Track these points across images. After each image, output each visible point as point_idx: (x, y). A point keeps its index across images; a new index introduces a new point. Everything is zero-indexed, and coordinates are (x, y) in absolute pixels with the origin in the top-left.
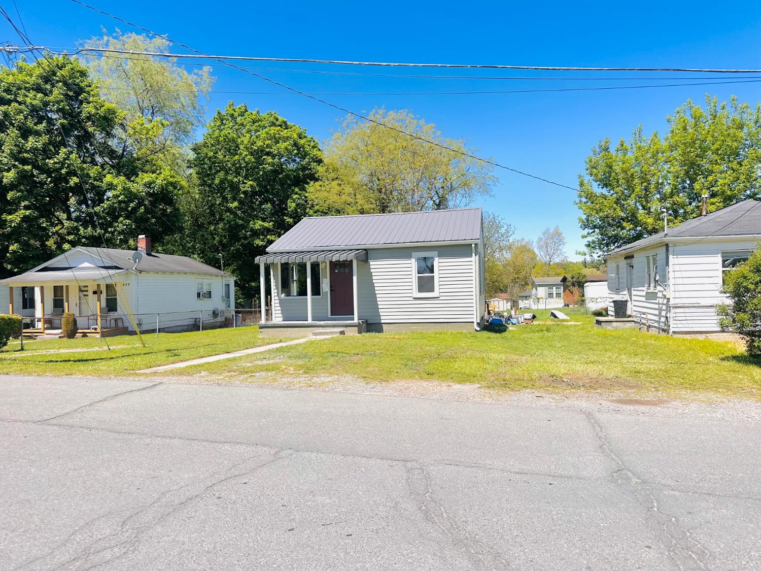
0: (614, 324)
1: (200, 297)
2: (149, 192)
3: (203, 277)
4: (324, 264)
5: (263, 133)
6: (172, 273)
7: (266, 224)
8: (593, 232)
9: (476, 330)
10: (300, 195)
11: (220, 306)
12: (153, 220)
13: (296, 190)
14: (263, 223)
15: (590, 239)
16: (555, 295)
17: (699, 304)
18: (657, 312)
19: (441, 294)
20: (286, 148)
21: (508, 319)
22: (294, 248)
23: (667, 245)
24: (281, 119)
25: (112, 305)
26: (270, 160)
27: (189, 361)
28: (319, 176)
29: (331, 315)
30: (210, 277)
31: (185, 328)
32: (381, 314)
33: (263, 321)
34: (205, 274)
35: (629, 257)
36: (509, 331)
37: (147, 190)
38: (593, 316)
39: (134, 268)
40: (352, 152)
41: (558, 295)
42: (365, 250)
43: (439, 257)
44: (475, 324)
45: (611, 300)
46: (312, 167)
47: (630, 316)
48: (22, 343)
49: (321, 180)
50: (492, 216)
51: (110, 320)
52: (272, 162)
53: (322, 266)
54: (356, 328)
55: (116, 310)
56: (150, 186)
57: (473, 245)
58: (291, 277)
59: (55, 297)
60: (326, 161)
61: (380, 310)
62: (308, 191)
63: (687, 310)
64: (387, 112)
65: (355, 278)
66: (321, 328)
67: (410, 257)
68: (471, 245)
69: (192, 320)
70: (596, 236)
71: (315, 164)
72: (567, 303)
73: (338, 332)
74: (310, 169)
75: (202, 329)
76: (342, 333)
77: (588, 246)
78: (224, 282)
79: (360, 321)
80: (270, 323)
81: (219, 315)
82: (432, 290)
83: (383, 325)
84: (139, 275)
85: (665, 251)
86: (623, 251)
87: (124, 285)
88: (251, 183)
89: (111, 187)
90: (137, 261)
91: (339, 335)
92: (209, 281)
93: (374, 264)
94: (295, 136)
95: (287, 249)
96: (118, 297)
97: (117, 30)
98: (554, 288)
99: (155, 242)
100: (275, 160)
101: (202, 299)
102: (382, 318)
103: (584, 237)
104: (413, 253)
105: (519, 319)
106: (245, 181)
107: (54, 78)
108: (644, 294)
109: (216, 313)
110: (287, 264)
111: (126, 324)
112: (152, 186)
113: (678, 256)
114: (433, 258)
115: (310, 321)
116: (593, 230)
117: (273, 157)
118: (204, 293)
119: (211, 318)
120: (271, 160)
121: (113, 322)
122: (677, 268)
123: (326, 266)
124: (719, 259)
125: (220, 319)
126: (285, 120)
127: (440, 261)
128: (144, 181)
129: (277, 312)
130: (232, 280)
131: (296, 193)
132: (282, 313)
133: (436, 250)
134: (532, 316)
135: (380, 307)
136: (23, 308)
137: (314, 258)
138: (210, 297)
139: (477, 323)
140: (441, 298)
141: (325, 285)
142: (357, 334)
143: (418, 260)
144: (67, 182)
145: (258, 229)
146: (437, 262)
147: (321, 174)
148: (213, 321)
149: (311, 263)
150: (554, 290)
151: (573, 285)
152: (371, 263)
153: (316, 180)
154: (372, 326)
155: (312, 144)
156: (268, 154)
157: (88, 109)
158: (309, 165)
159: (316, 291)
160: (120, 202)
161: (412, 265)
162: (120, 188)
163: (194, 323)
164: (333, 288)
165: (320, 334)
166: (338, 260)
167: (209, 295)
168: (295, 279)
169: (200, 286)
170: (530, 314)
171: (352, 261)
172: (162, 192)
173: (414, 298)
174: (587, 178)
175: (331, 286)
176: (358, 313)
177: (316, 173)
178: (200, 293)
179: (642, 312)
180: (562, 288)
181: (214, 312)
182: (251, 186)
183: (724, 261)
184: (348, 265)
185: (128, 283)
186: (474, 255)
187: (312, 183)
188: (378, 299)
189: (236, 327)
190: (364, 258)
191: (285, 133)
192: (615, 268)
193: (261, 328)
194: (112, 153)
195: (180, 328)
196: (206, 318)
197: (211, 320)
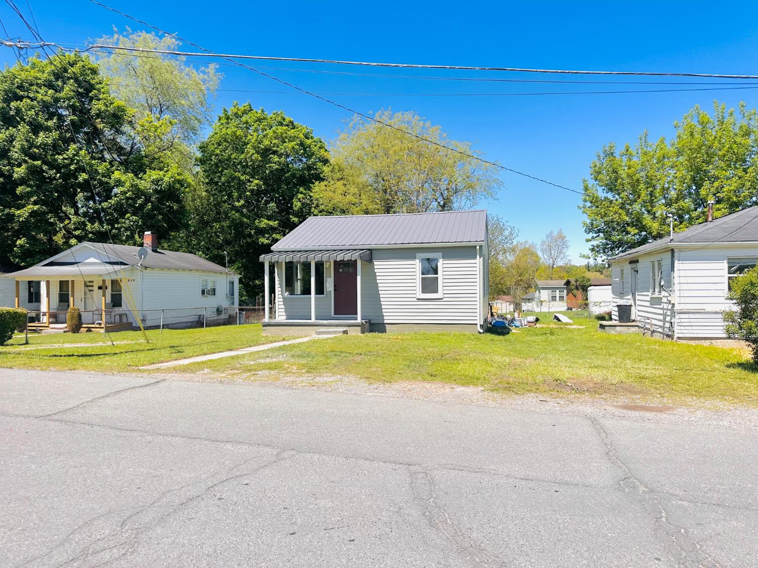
0: (618, 328)
1: (204, 294)
2: (156, 189)
3: (208, 275)
4: (328, 263)
5: (270, 133)
6: (177, 270)
7: (271, 223)
8: (598, 236)
9: (480, 332)
10: (305, 194)
11: (225, 303)
12: (160, 217)
13: (301, 189)
14: (268, 222)
15: (595, 243)
16: (558, 298)
17: (705, 310)
18: (661, 317)
19: (445, 296)
20: (293, 148)
21: (511, 321)
22: (298, 247)
23: (673, 251)
24: (288, 119)
25: (116, 301)
26: (275, 158)
27: (193, 358)
28: (324, 176)
29: (335, 314)
30: (216, 275)
31: (189, 324)
32: (384, 314)
33: (266, 319)
34: (210, 271)
35: (634, 262)
36: (513, 333)
37: (154, 187)
38: (596, 320)
39: (139, 265)
40: (357, 153)
41: (561, 298)
42: (369, 250)
43: (443, 258)
44: (479, 326)
45: (616, 304)
46: (318, 167)
47: (634, 321)
48: (26, 337)
49: (327, 180)
50: (495, 218)
51: (115, 316)
52: (278, 162)
53: (326, 266)
54: (360, 328)
55: (120, 306)
56: (157, 183)
57: (478, 247)
58: (295, 277)
59: (60, 292)
60: (332, 161)
61: (383, 310)
62: (313, 191)
63: (691, 316)
64: (393, 114)
65: (359, 278)
66: (324, 327)
67: (414, 258)
68: (476, 246)
69: (195, 316)
70: (600, 241)
71: (321, 163)
72: (570, 306)
73: (340, 332)
74: (316, 169)
75: (206, 326)
76: (345, 332)
77: (592, 250)
78: (228, 279)
79: (363, 321)
80: (273, 321)
81: (223, 312)
82: (436, 291)
83: (386, 325)
84: (144, 271)
85: (670, 256)
86: (628, 256)
87: (129, 281)
88: (257, 181)
89: (119, 183)
90: (143, 257)
91: (342, 334)
92: (213, 279)
93: (377, 264)
94: (301, 136)
95: (292, 248)
96: (123, 293)
97: (128, 28)
98: (558, 291)
99: (161, 238)
100: (281, 159)
101: (205, 297)
102: (385, 318)
103: (588, 241)
104: (417, 254)
105: (523, 322)
106: (251, 180)
107: (66, 74)
108: (648, 298)
109: (220, 310)
110: (291, 262)
111: (130, 320)
112: (160, 183)
113: (684, 262)
114: (437, 260)
115: (313, 320)
116: (598, 234)
117: (280, 156)
118: (209, 290)
119: (215, 315)
120: (277, 159)
121: (117, 317)
122: (682, 273)
123: (330, 266)
124: (725, 265)
125: (223, 316)
126: (292, 120)
127: (445, 262)
128: (152, 178)
129: (280, 310)
130: (236, 278)
131: (301, 193)
132: (285, 312)
133: (441, 252)
134: (535, 318)
135: (383, 307)
136: (29, 302)
137: (318, 257)
138: (214, 294)
139: (480, 325)
140: (445, 299)
141: (329, 284)
142: (360, 334)
143: (422, 260)
144: (76, 178)
145: (263, 227)
146: (441, 264)
147: (327, 174)
148: (217, 318)
149: (315, 262)
150: (558, 294)
151: (577, 288)
152: (375, 263)
153: (323, 180)
154: (375, 326)
155: (319, 144)
156: (275, 153)
157: (97, 106)
158: (315, 165)
159: (320, 290)
160: (127, 199)
161: (416, 265)
162: (128, 184)
163: (197, 319)
164: (337, 288)
165: (323, 333)
166: (342, 259)
167: (213, 292)
168: (299, 278)
169: (205, 283)
170: (533, 317)
171: (356, 260)
172: (169, 189)
173: (417, 299)
174: (591, 182)
175: (335, 286)
176: (362, 312)
177: (322, 173)
178: (204, 291)
179: (646, 317)
180: (565, 291)
181: (218, 310)
182: (257, 184)
183: (730, 268)
184: (352, 264)
185: (133, 278)
186: (478, 257)
187: (317, 183)
188: (382, 299)
189: (239, 324)
190: (368, 258)
191: (292, 133)
192: (619, 273)
193: (264, 326)
194: (120, 150)
195: (184, 325)
196: (210, 315)
197: (214, 317)
